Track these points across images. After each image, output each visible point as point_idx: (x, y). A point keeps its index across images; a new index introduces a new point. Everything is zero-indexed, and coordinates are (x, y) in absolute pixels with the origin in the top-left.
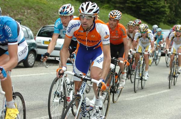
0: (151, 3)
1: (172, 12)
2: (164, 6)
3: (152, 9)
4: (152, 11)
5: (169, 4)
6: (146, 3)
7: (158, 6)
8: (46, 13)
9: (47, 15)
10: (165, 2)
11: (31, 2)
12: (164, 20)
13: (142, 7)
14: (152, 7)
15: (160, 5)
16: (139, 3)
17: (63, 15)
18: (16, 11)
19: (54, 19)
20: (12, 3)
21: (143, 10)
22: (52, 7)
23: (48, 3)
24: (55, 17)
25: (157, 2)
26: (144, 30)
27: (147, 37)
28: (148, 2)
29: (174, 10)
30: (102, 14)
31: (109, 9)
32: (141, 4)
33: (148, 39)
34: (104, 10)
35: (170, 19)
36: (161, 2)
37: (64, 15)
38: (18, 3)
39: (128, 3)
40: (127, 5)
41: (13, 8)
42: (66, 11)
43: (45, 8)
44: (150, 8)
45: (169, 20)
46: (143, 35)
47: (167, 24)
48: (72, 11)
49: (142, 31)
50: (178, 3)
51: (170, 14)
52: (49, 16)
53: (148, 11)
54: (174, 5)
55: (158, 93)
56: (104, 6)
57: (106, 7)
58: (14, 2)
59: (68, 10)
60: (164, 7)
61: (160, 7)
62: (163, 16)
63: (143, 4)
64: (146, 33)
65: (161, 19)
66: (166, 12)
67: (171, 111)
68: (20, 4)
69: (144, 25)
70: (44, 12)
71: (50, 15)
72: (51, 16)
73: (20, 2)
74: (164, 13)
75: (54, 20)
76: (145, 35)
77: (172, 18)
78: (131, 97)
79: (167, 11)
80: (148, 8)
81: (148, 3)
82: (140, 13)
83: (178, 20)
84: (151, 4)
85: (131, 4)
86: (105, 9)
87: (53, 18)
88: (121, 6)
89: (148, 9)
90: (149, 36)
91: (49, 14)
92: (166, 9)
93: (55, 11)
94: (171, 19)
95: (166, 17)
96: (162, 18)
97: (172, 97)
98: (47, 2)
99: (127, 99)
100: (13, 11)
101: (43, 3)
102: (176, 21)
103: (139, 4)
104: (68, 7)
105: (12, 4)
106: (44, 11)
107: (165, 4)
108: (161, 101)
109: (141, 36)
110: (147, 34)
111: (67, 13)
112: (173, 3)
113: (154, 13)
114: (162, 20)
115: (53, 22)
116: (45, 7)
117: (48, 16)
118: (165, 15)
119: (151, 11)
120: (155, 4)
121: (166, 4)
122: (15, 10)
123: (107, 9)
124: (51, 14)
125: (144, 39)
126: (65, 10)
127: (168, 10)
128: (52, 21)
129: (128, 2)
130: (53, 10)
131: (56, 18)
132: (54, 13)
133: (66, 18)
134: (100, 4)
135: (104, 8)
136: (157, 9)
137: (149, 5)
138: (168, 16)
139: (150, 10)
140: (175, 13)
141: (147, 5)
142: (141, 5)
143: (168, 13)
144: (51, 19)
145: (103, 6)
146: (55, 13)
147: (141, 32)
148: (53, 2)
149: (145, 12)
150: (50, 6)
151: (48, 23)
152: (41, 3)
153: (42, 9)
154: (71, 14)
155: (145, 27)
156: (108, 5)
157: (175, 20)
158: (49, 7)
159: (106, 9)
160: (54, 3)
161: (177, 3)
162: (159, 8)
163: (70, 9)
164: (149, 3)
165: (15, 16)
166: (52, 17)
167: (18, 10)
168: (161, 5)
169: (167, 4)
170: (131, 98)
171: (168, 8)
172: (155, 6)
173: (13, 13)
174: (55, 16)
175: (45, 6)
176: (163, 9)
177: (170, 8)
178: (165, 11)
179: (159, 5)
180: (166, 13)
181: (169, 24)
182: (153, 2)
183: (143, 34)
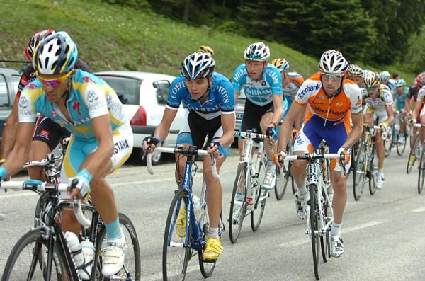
0: (335, 16)
1: (383, 36)
2: (364, 22)
3: (337, 30)
4: (336, 34)
5: (375, 18)
6: (321, 16)
7: (350, 22)
8: (87, 43)
9: (91, 49)
10: (367, 13)
11: (53, 19)
12: (365, 55)
13: (313, 26)
14: (334, 25)
15: (353, 21)
16: (305, 16)
17: (251, 59)
18: (18, 42)
19: (107, 58)
20: (8, 22)
21: (315, 32)
22: (101, 31)
23: (91, 21)
24: (111, 52)
25: (348, 13)
26: (372, 84)
27: (379, 96)
28: (327, 13)
29: (387, 31)
30: (220, 44)
31: (234, 32)
32: (310, 19)
33: (381, 101)
34: (224, 34)
35: (378, 53)
36: (357, 12)
37: (255, 59)
38: (23, 21)
39: (280, 17)
40: (277, 21)
41: (12, 35)
42: (258, 53)
43: (85, 33)
44: (331, 27)
45: (375, 54)
46: (371, 94)
47: (370, 65)
48: (266, 55)
49: (369, 86)
50: (396, 14)
51: (377, 41)
52: (96, 50)
53: (327, 35)
54: (387, 19)
55: (356, 228)
56: (223, 26)
57: (228, 27)
58: (13, 20)
59: (261, 51)
60: (363, 24)
61: (355, 24)
62: (362, 46)
63: (314, 18)
64: (377, 90)
65: (358, 53)
66: (370, 37)
67: (387, 271)
68: (27, 23)
69: (371, 76)
70: (84, 41)
71: (97, 48)
72: (99, 50)
73: (26, 19)
74: (364, 38)
75: (107, 61)
76: (375, 93)
77: (384, 49)
78: (292, 239)
79: (371, 35)
80: (326, 27)
81: (326, 16)
82: (308, 39)
83: (397, 55)
84: (334, 19)
85: (286, 19)
86: (226, 31)
87: (105, 55)
88: (264, 24)
89: (325, 30)
90: (382, 95)
91: (94, 47)
92: (370, 30)
93: (109, 39)
94: (380, 52)
95: (369, 48)
96: (360, 51)
97: (388, 237)
98: (90, 18)
99: (282, 245)
100: (10, 41)
101: (80, 21)
102: (393, 57)
103: (305, 20)
104: (260, 48)
105: (7, 24)
106: (83, 38)
107: (365, 17)
108: (364, 248)
109: (369, 96)
110: (379, 90)
111: (259, 57)
112: (384, 14)
113: (341, 39)
114: (358, 56)
115: (106, 66)
116: (85, 30)
117: (93, 52)
118: (368, 44)
119: (333, 34)
120: (342, 17)
121: (368, 16)
122: (16, 39)
123: (230, 31)
124: (100, 47)
125: (374, 100)
126: (256, 51)
127: (372, 32)
128: (102, 63)
129: (278, 14)
130: (103, 37)
131: (112, 55)
132: (105, 42)
133: (256, 64)
134: (213, 20)
135: (223, 28)
136: (348, 29)
137: (327, 22)
138: (372, 45)
139: (330, 33)
140: (389, 38)
141: (323, 20)
142: (309, 21)
143: (373, 38)
144: (101, 58)
145: (222, 24)
146: (108, 45)
147: (367, 88)
148: (104, 19)
149: (318, 36)
150: (96, 27)
151: (94, 67)
152: (76, 20)
153: (78, 34)
154: (265, 58)
155: (374, 77)
156: (232, 23)
157: (390, 54)
158: (96, 30)
159: (229, 33)
160: (107, 19)
161: (394, 15)
162: (352, 28)
163: (264, 51)
164: (330, 15)
165: (15, 53)
166: (102, 53)
167: (21, 39)
168: (356, 22)
169: (370, 18)
170: (293, 242)
171: (372, 28)
172: (343, 22)
173: (10, 45)
174: (109, 50)
175: (87, 28)
176: (361, 30)
177: (377, 26)
178: (367, 33)
179: (351, 19)
180: (368, 40)
181: (376, 65)
182: (336, 14)
183: (371, 92)
